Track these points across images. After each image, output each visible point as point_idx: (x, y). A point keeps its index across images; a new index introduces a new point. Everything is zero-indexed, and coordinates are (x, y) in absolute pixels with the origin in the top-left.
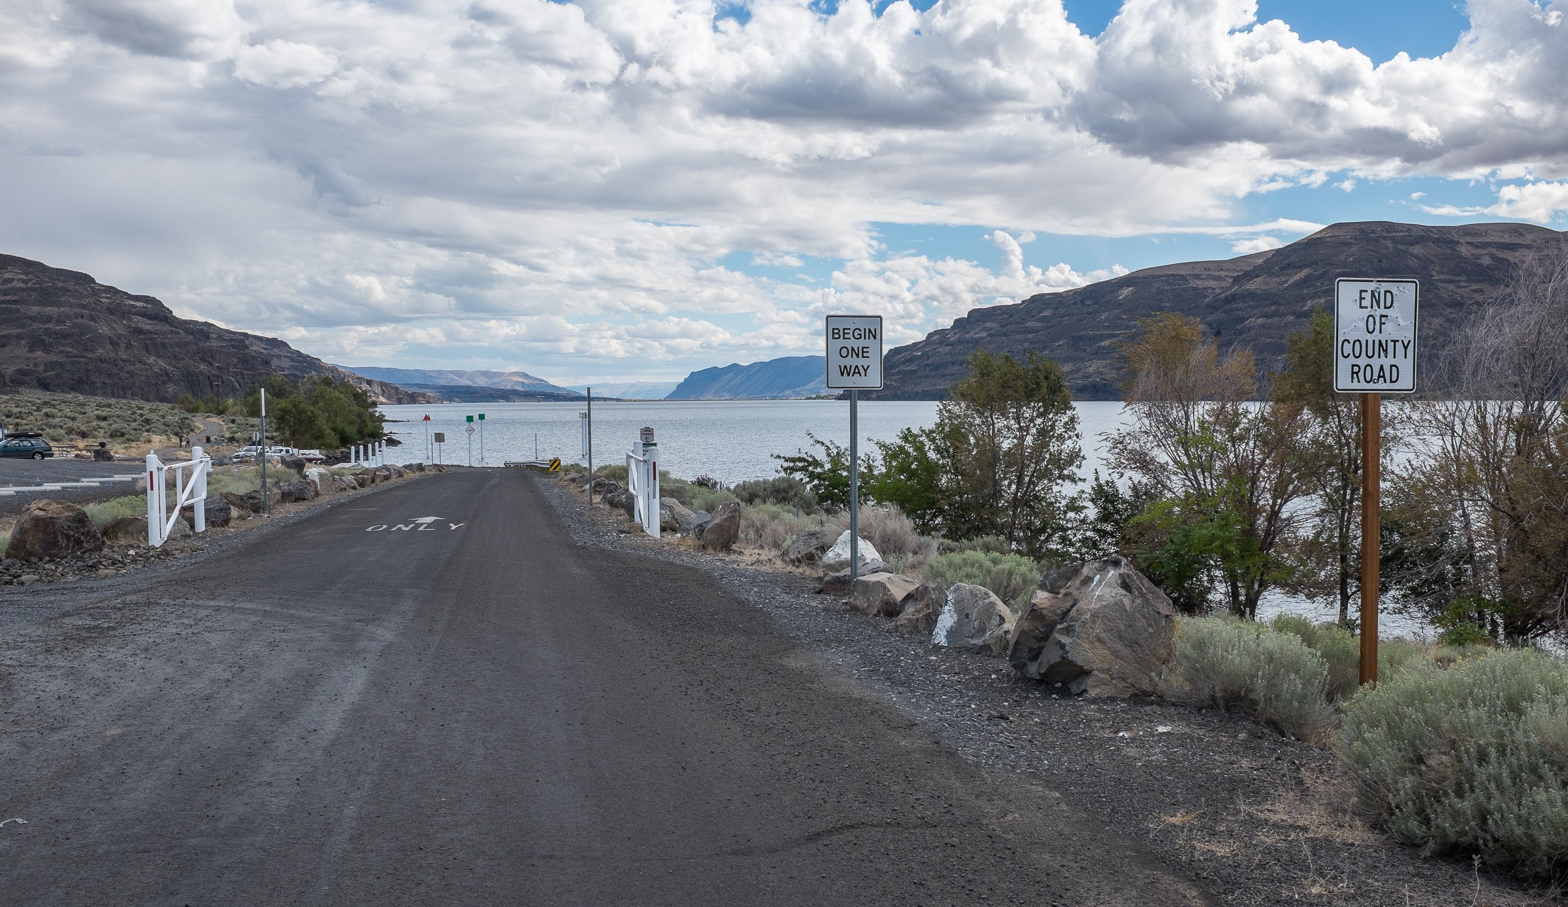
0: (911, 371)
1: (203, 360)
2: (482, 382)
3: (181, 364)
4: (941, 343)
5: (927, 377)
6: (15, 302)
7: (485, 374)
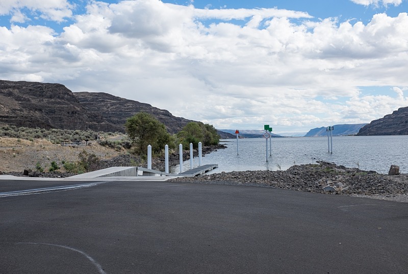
0: (380, 127)
1: (178, 126)
2: (254, 133)
3: (173, 127)
4: (389, 118)
5: (385, 128)
6: (130, 111)
7: (255, 131)
